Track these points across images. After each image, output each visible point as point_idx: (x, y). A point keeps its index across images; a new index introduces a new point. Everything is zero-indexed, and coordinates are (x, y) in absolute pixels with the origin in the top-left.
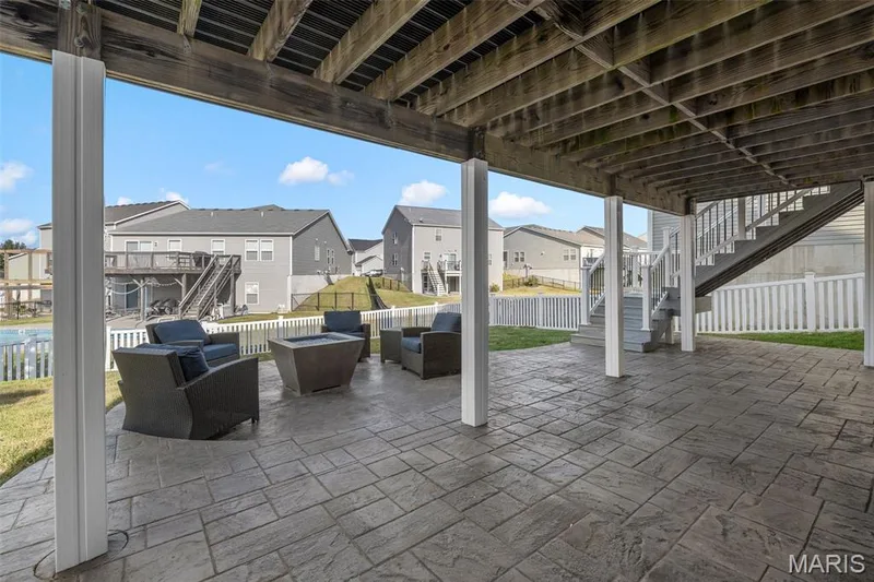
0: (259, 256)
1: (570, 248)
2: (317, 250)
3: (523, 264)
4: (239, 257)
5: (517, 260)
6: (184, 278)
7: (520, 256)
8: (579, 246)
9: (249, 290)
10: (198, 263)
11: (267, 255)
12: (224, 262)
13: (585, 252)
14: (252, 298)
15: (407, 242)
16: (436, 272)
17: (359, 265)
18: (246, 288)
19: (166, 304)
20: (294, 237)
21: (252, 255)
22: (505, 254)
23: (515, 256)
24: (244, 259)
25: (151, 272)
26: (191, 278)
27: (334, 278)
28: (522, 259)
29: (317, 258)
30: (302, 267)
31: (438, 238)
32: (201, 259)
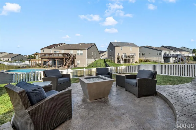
0: (80, 54)
1: (159, 52)
2: (92, 53)
3: (144, 56)
4: (76, 54)
5: (142, 55)
6: (64, 59)
7: (143, 54)
8: (162, 51)
9: (78, 62)
10: (67, 56)
11: (81, 54)
12: (73, 55)
13: (163, 53)
14: (78, 63)
15: (113, 51)
16: (121, 58)
17: (101, 57)
18: (77, 61)
19: (61, 65)
20: (87, 50)
21: (78, 54)
22: (139, 53)
23: (142, 54)
24: (77, 55)
25: (58, 58)
26: (66, 59)
27: (96, 59)
28: (144, 55)
29: (92, 55)
30: (89, 57)
31: (121, 50)
32: (68, 55)
